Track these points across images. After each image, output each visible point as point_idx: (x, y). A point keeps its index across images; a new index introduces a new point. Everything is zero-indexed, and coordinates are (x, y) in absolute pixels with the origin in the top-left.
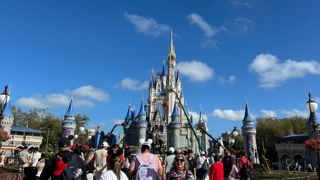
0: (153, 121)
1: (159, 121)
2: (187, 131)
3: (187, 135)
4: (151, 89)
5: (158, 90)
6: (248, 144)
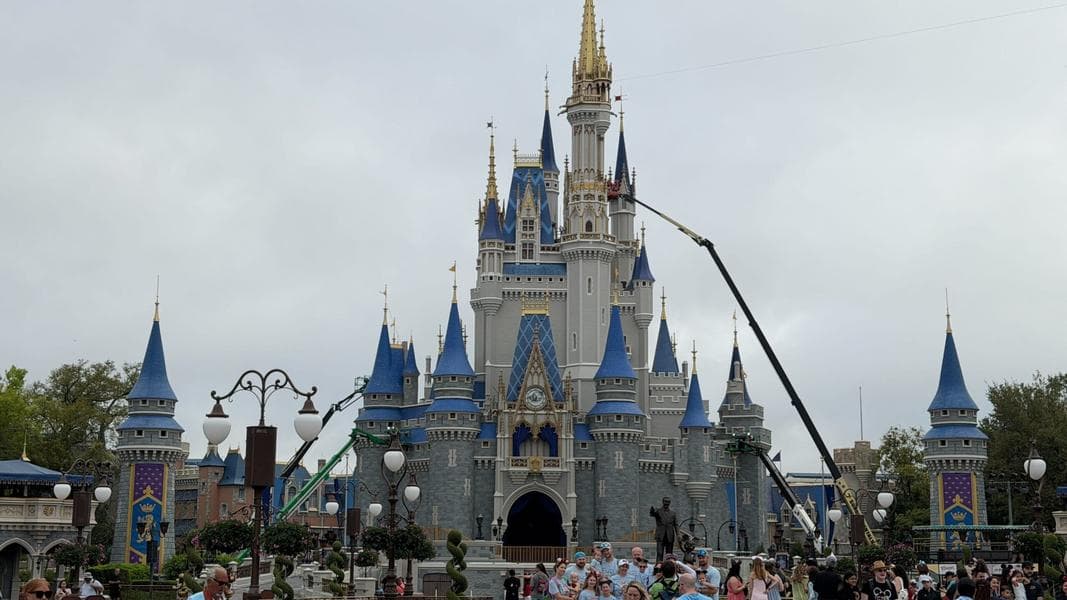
0: (510, 407)
1: (540, 404)
2: (669, 448)
4: (493, 245)
5: (524, 245)
6: (951, 508)
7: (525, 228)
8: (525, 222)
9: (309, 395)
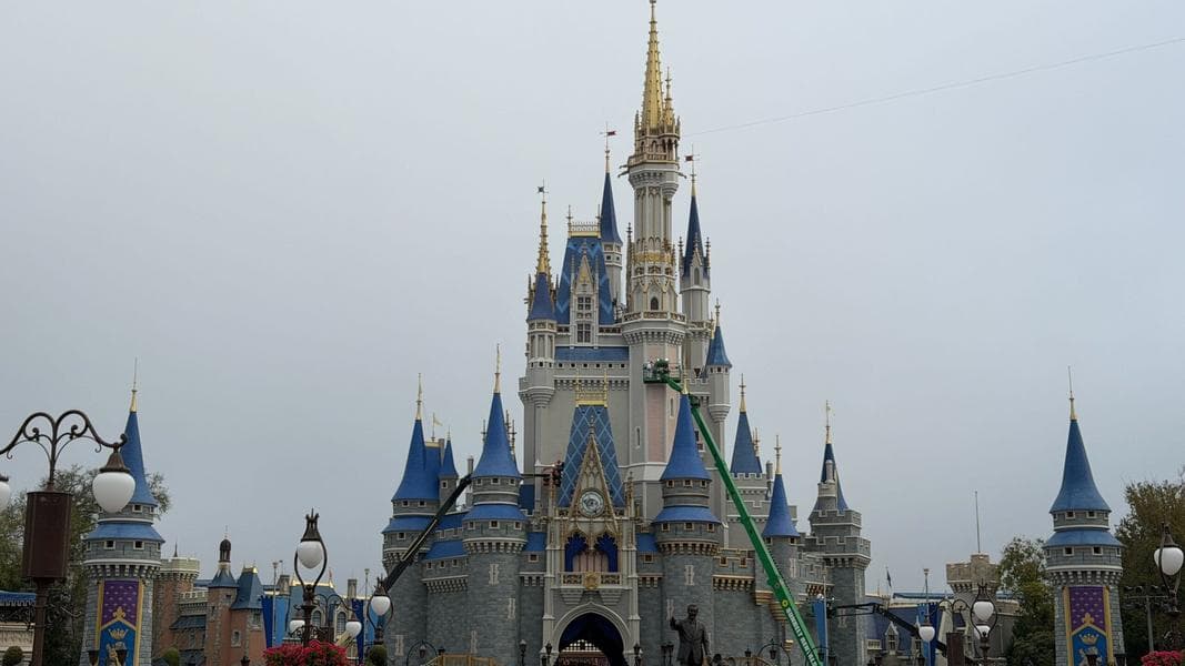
0: (562, 513)
1: (595, 509)
2: (749, 561)
3: (753, 582)
4: (543, 325)
5: (580, 326)
6: (1080, 629)
7: (580, 306)
8: (580, 299)
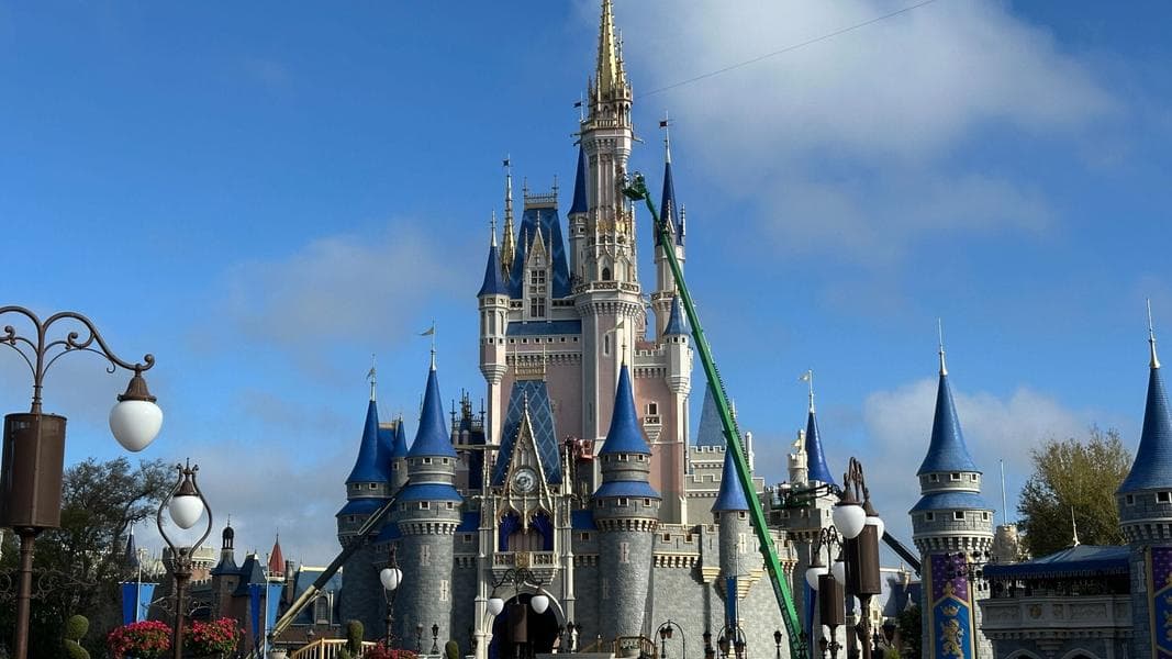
0: (495, 492)
1: (528, 486)
2: (695, 537)
3: (700, 558)
4: (493, 301)
5: (534, 300)
6: (940, 600)
7: (534, 281)
8: (534, 273)
9: (138, 369)
